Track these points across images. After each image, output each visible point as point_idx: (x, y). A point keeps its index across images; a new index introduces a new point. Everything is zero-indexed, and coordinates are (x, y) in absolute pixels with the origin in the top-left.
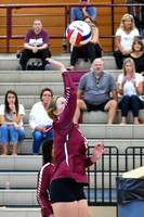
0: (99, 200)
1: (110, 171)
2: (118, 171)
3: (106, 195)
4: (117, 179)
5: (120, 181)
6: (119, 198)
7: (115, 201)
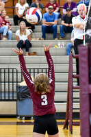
0: (7, 98)
1: (13, 82)
2: (17, 82)
3: (11, 95)
4: (17, 86)
5: (18, 87)
6: (18, 97)
7: (16, 98)
